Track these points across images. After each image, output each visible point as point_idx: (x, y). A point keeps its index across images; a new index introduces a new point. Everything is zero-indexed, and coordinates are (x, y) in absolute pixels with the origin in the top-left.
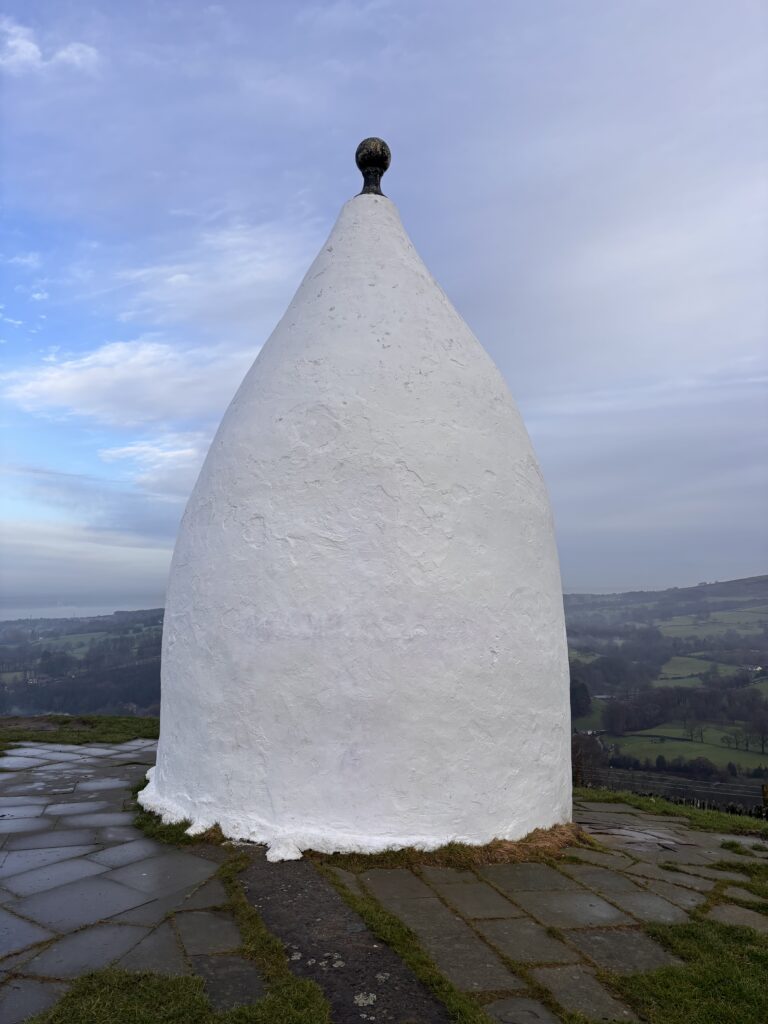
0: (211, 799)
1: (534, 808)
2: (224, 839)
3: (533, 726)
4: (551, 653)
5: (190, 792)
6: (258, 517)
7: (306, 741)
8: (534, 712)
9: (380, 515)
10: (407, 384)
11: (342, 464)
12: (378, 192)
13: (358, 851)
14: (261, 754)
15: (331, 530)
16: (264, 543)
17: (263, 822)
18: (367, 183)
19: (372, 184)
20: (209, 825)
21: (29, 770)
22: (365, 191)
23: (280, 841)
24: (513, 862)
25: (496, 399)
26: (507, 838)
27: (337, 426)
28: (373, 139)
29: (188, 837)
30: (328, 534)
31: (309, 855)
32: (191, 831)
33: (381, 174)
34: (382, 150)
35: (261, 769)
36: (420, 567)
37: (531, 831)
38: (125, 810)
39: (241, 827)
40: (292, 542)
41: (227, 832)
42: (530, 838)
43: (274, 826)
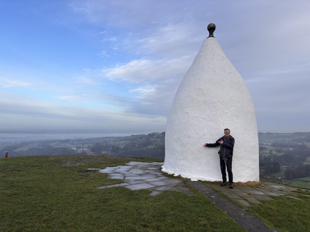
0: (178, 170)
1: (248, 176)
2: (181, 177)
3: (249, 159)
4: (254, 143)
5: (174, 168)
6: (187, 113)
7: (198, 159)
8: (249, 156)
9: (213, 112)
10: (220, 83)
11: (205, 102)
12: (213, 37)
13: (209, 181)
14: (189, 161)
15: (203, 116)
16: (188, 118)
17: (189, 174)
18: (210, 34)
19: (211, 35)
20: (178, 175)
21: (136, 165)
22: (209, 37)
23: (193, 178)
24: (243, 186)
25: (241, 85)
26: (242, 182)
27: (204, 93)
28: (211, 24)
29: (174, 176)
30: (202, 117)
31: (199, 181)
32: (175, 176)
33: (213, 32)
34: (214, 26)
35: (189, 164)
36: (223, 124)
37: (248, 181)
38: (160, 172)
39: (185, 175)
40: (194, 118)
41: (182, 176)
42: (247, 182)
43: (192, 175)
